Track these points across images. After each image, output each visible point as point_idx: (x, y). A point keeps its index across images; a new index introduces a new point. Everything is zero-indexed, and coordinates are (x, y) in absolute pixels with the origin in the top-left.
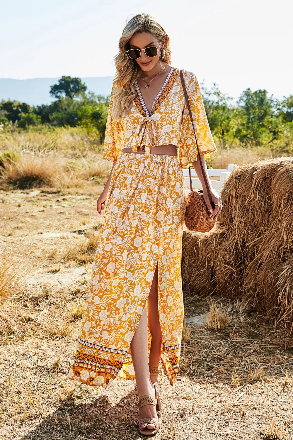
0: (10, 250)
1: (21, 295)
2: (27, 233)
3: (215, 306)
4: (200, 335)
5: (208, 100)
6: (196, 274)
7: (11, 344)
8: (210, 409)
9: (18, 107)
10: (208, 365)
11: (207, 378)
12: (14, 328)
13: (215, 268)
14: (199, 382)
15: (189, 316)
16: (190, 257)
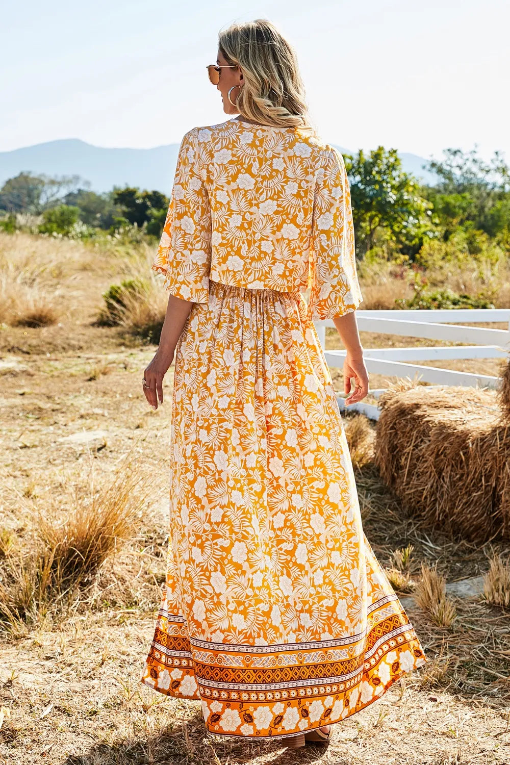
0: (139, 452)
1: (152, 535)
2: (166, 423)
3: (500, 561)
4: (472, 616)
5: (484, 182)
6: (464, 501)
7: (131, 624)
8: (491, 757)
9: (144, 198)
10: (486, 673)
11: (485, 698)
12: (137, 594)
13: (500, 490)
14: (470, 705)
15: (452, 579)
16: (453, 469)
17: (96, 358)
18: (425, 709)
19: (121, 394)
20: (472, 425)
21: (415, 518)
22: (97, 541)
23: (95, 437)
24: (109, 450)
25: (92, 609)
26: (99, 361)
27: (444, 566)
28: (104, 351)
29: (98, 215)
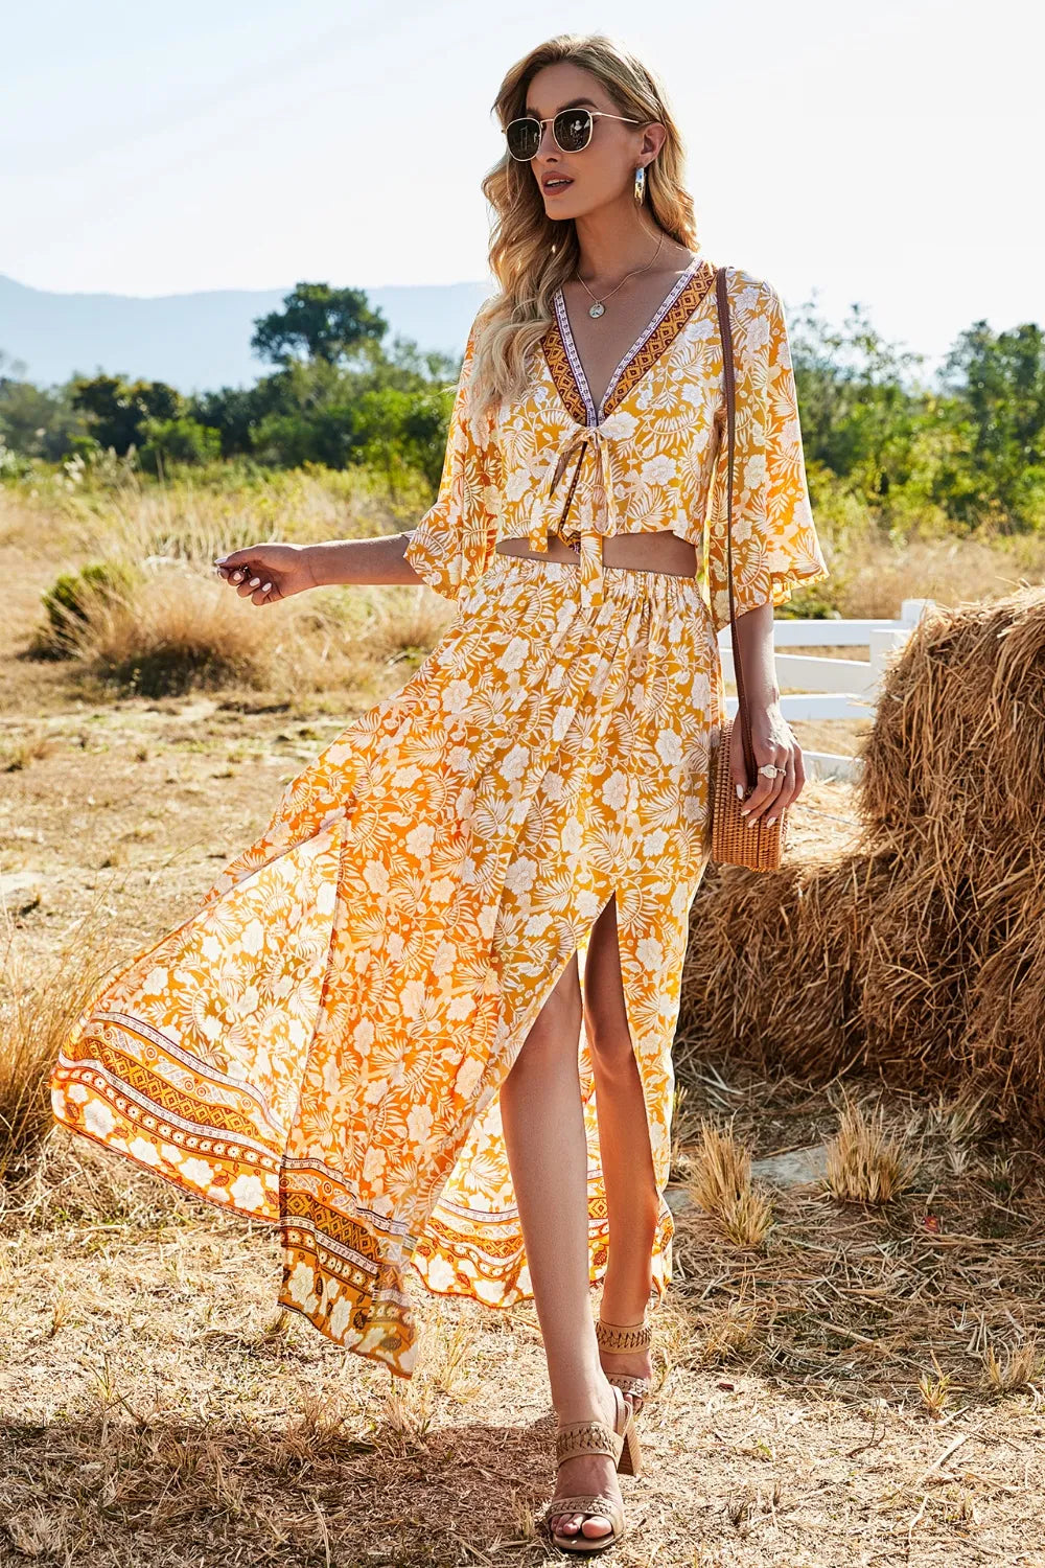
0: (110, 916)
2: (170, 856)
3: (859, 1115)
4: (804, 1224)
5: (831, 365)
6: (788, 998)
7: (112, 1254)
8: (840, 1495)
9: (134, 397)
10: (833, 1334)
11: (830, 1382)
12: (125, 1194)
13: (860, 977)
14: (799, 1396)
15: (764, 1152)
16: (767, 940)
17: (25, 725)
18: (709, 1406)
19: (73, 799)
20: (803, 853)
21: (690, 1034)
22: (34, 1089)
23: (17, 886)
24: (45, 912)
25: (32, 1226)
26: (32, 732)
27: (748, 1126)
28: (43, 711)
29: (41, 433)
